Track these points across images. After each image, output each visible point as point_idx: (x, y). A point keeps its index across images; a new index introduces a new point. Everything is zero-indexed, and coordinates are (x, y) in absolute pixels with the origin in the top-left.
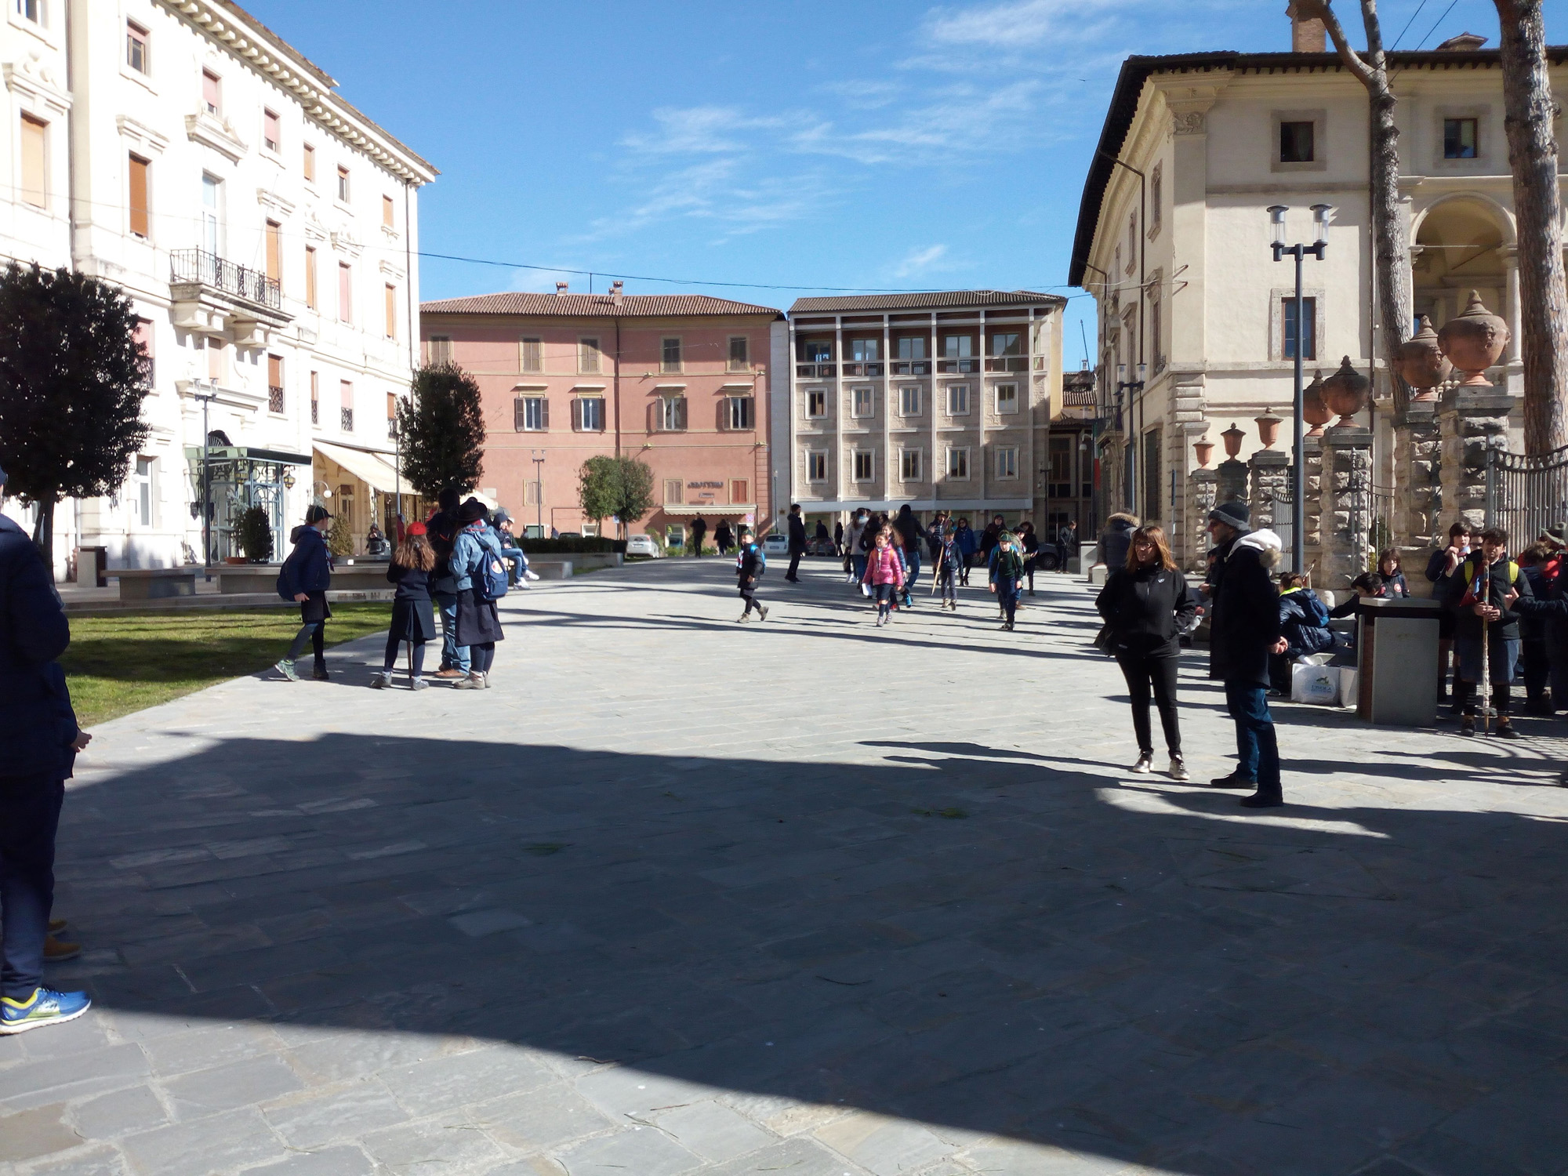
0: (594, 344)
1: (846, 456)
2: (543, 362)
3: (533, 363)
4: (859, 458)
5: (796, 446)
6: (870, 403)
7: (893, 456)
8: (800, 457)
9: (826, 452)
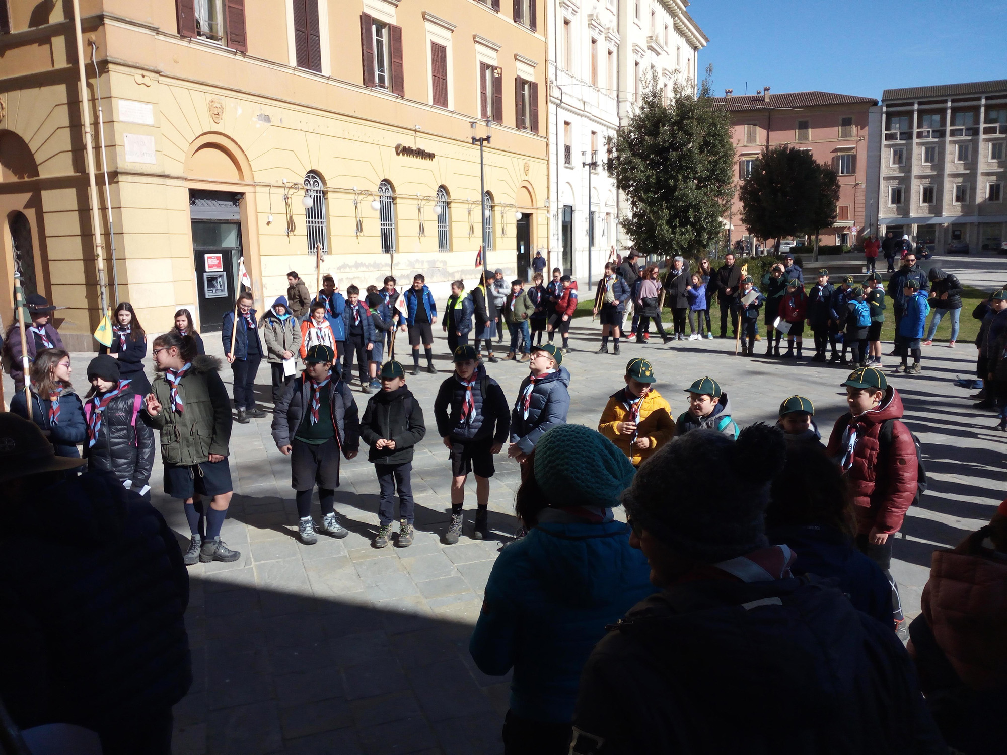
0: (755, 125)
1: (917, 188)
4: (925, 190)
5: (883, 183)
6: (935, 156)
7: (950, 189)
8: (886, 191)
9: (903, 187)
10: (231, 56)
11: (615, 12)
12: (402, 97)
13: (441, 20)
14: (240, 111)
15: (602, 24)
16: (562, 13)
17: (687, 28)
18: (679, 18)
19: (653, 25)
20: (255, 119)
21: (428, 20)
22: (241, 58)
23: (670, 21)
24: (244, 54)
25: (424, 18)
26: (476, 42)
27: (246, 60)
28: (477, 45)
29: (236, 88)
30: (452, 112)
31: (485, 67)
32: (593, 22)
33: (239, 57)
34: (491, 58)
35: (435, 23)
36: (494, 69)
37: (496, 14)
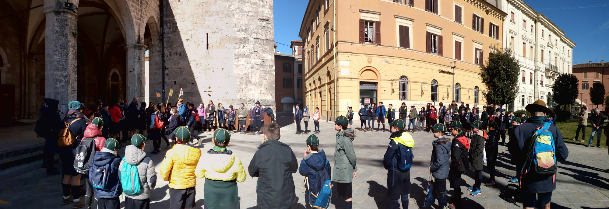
0: (598, 72)
2: (588, 77)
3: (586, 77)
10: (376, 46)
11: (534, 35)
12: (442, 56)
13: (459, 35)
14: (377, 60)
15: (528, 38)
16: (511, 35)
17: (567, 41)
18: (562, 38)
19: (550, 39)
20: (383, 62)
21: (454, 34)
22: (379, 46)
23: (558, 38)
24: (380, 45)
25: (452, 34)
26: (473, 42)
27: (381, 46)
28: (474, 43)
29: (377, 54)
30: (463, 62)
31: (477, 49)
32: (523, 38)
33: (378, 46)
34: (480, 47)
35: (457, 35)
36: (480, 50)
37: (482, 34)
